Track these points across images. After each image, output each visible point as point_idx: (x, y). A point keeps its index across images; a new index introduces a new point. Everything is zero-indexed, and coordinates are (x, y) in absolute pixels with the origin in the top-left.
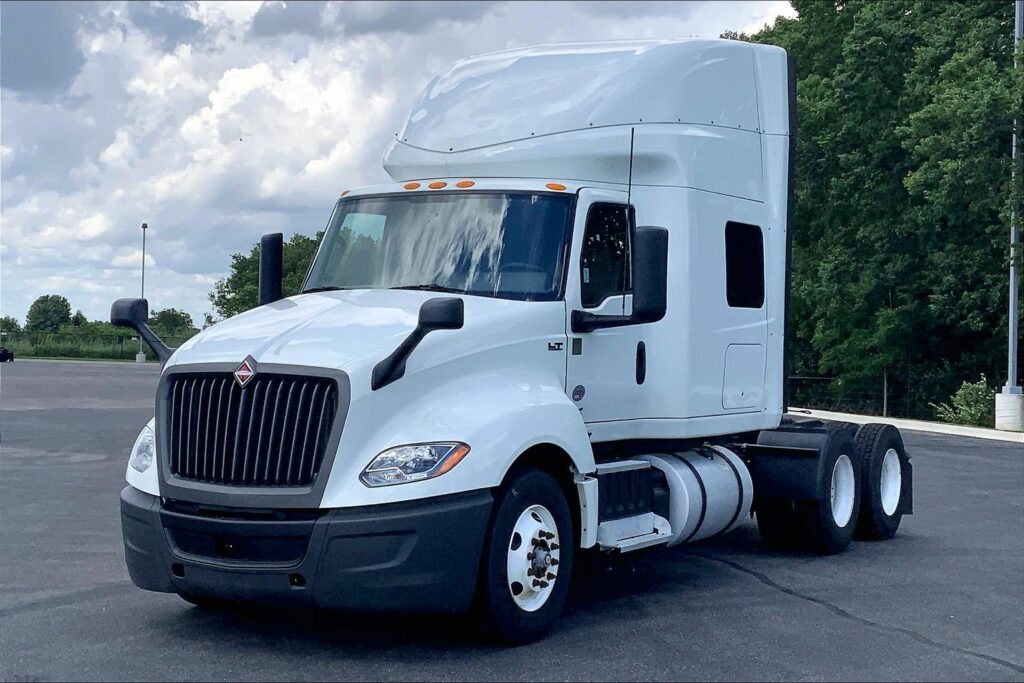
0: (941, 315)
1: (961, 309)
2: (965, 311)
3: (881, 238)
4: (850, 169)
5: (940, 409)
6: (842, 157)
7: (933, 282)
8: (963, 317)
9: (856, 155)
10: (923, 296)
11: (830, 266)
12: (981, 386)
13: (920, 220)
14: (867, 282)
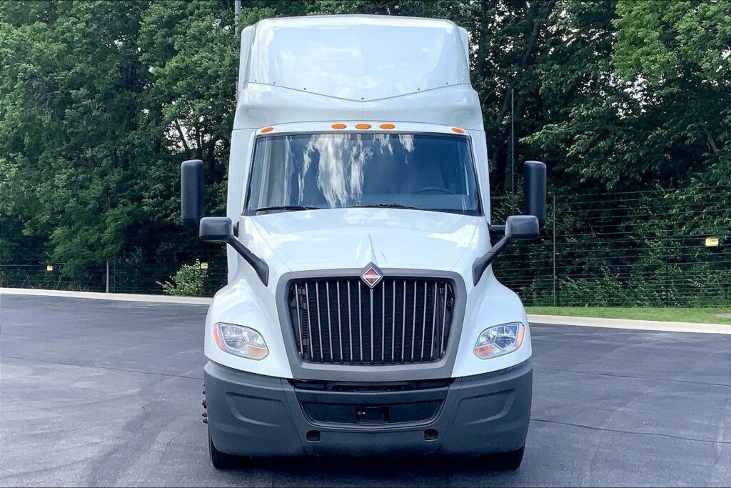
0: (151, 214)
1: (166, 210)
2: (168, 212)
3: (106, 156)
4: (80, 102)
5: (165, 286)
6: (73, 92)
7: (142, 189)
8: (167, 216)
9: (83, 91)
10: (138, 199)
11: (64, 177)
12: (196, 268)
13: (136, 142)
14: (96, 188)
